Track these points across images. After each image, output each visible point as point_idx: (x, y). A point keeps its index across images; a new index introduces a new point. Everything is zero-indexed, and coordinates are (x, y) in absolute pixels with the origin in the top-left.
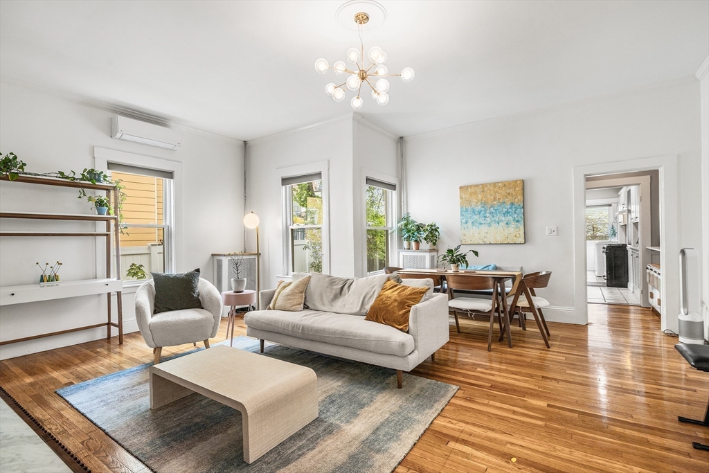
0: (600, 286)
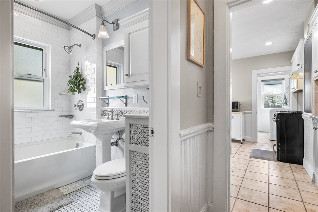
0: (269, 160)
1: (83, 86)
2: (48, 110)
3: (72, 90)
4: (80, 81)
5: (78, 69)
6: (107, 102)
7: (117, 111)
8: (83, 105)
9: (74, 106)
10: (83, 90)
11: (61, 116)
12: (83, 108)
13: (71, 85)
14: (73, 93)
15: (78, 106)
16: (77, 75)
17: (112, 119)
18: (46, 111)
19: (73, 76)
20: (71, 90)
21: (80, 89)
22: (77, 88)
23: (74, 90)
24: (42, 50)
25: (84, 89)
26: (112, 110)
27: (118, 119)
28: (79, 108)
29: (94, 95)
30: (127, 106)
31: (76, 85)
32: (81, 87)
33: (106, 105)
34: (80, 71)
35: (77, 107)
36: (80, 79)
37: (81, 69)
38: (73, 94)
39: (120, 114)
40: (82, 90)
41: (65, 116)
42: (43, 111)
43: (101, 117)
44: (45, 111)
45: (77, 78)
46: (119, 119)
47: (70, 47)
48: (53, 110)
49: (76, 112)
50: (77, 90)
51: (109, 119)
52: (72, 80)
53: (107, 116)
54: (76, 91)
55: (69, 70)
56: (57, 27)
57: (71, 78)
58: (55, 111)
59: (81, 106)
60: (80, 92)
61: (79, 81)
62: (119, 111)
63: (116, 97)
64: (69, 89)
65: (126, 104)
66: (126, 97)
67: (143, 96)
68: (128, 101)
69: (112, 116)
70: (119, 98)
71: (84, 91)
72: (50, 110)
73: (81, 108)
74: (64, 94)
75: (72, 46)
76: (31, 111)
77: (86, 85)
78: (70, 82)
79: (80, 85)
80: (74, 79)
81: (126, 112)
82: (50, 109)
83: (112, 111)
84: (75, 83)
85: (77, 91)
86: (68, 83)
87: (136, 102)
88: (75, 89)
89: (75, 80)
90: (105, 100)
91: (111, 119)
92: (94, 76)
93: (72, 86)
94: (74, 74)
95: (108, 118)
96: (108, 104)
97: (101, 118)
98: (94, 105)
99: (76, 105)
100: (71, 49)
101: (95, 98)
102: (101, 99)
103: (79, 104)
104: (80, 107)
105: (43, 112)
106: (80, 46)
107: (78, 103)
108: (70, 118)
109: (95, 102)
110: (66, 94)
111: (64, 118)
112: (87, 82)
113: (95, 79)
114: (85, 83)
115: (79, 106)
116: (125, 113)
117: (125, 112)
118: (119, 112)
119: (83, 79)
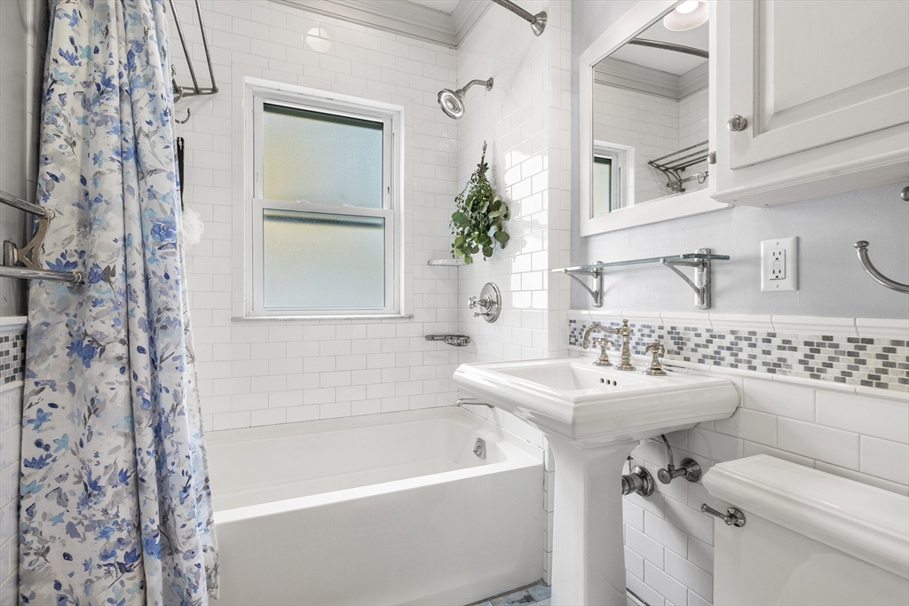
1: (500, 228)
2: (394, 318)
3: (464, 249)
4: (489, 211)
5: (483, 167)
6: (594, 289)
7: (646, 331)
8: (498, 302)
9: (469, 302)
10: (498, 244)
11: (432, 338)
12: (499, 310)
13: (461, 229)
14: (466, 256)
15: (484, 303)
16: (479, 192)
17: (627, 365)
18: (390, 318)
19: (465, 198)
20: (461, 247)
21: (490, 242)
22: (480, 240)
23: (470, 245)
24: (379, 126)
25: (503, 238)
26: (626, 322)
27: (657, 370)
28: (485, 310)
29: (542, 260)
30: (710, 305)
31: (476, 226)
32: (492, 231)
33: (591, 299)
34: (488, 175)
35: (478, 309)
36: (488, 203)
37: (494, 170)
38: (469, 260)
39: (669, 344)
40: (496, 245)
41: (445, 338)
42: (381, 319)
43: (569, 350)
44: (386, 318)
45: (478, 203)
46: (663, 367)
47: (457, 93)
48: (410, 317)
49: (477, 326)
50: (480, 246)
51: (610, 365)
52: (465, 209)
53: (598, 350)
54: (476, 250)
55: (457, 181)
56: (419, 43)
57: (461, 204)
58: (414, 320)
59: (492, 303)
60: (488, 253)
61: (484, 210)
62: (661, 328)
63: (657, 259)
64: (453, 245)
65: (707, 295)
66: (706, 260)
67: (863, 245)
68: (721, 280)
69: (626, 353)
70: (671, 262)
71: (503, 247)
72: (402, 318)
73: (493, 312)
74: (440, 262)
75: (464, 89)
76: (351, 319)
77: (509, 226)
78: (458, 219)
79: (488, 228)
80: (469, 209)
81: (706, 336)
82: (403, 314)
83: (625, 330)
84: (473, 222)
85: (481, 250)
86: (453, 225)
87: (787, 284)
88: (474, 244)
89: (473, 210)
90: (587, 280)
91: (620, 368)
92: (543, 182)
93: (463, 232)
94: (469, 188)
95: (605, 362)
96: (598, 296)
97: (569, 354)
98: (542, 301)
99: (478, 299)
100: (459, 97)
101: (546, 273)
102: (572, 274)
103: (486, 297)
104: (491, 307)
105: (383, 321)
106: (490, 84)
107: (484, 291)
108: (459, 345)
109: (546, 287)
110: (445, 262)
111: (441, 344)
112: (512, 211)
113: (546, 193)
114: (506, 216)
115: (486, 302)
116: (702, 341)
117: (698, 335)
118: (663, 332)
119: (499, 204)
